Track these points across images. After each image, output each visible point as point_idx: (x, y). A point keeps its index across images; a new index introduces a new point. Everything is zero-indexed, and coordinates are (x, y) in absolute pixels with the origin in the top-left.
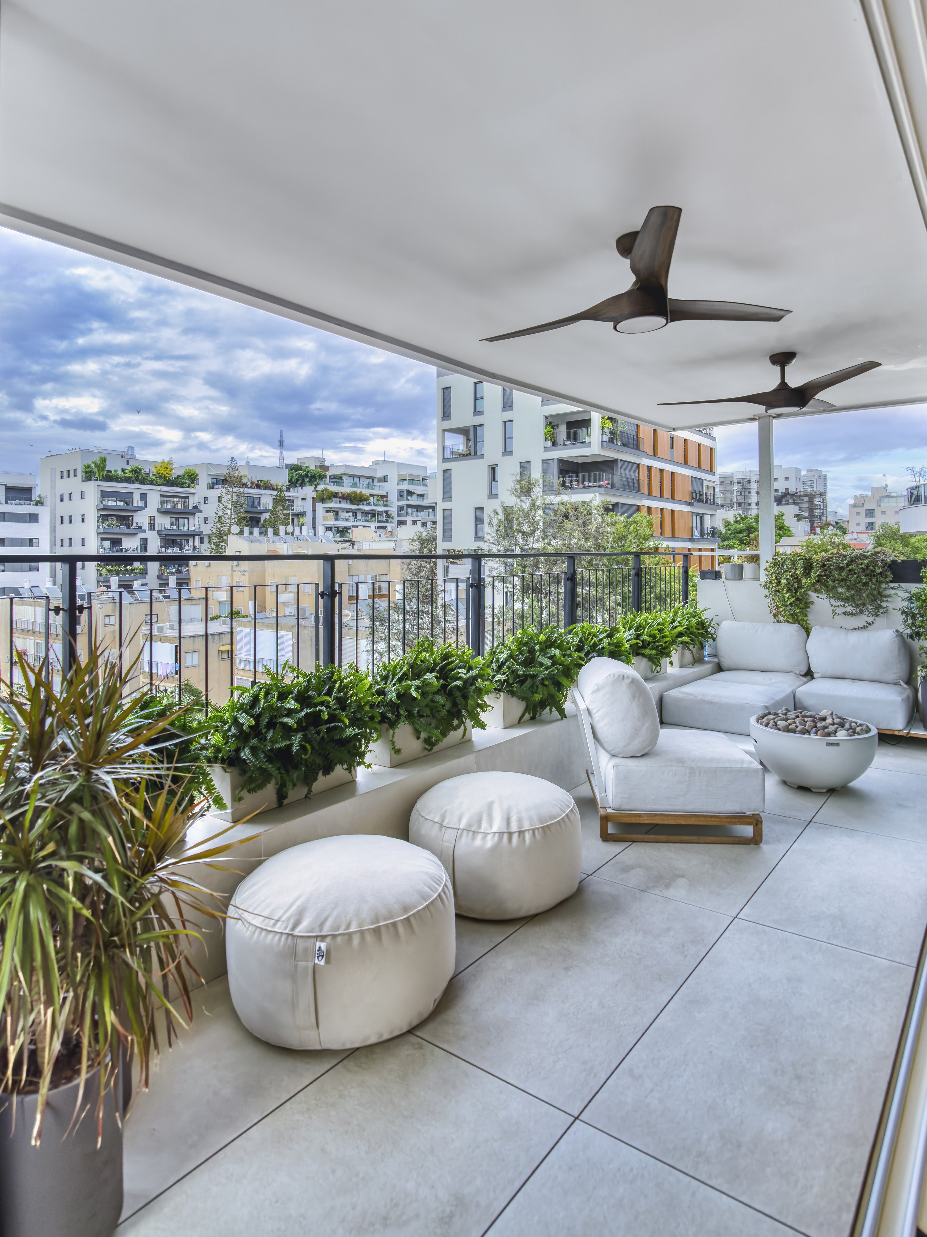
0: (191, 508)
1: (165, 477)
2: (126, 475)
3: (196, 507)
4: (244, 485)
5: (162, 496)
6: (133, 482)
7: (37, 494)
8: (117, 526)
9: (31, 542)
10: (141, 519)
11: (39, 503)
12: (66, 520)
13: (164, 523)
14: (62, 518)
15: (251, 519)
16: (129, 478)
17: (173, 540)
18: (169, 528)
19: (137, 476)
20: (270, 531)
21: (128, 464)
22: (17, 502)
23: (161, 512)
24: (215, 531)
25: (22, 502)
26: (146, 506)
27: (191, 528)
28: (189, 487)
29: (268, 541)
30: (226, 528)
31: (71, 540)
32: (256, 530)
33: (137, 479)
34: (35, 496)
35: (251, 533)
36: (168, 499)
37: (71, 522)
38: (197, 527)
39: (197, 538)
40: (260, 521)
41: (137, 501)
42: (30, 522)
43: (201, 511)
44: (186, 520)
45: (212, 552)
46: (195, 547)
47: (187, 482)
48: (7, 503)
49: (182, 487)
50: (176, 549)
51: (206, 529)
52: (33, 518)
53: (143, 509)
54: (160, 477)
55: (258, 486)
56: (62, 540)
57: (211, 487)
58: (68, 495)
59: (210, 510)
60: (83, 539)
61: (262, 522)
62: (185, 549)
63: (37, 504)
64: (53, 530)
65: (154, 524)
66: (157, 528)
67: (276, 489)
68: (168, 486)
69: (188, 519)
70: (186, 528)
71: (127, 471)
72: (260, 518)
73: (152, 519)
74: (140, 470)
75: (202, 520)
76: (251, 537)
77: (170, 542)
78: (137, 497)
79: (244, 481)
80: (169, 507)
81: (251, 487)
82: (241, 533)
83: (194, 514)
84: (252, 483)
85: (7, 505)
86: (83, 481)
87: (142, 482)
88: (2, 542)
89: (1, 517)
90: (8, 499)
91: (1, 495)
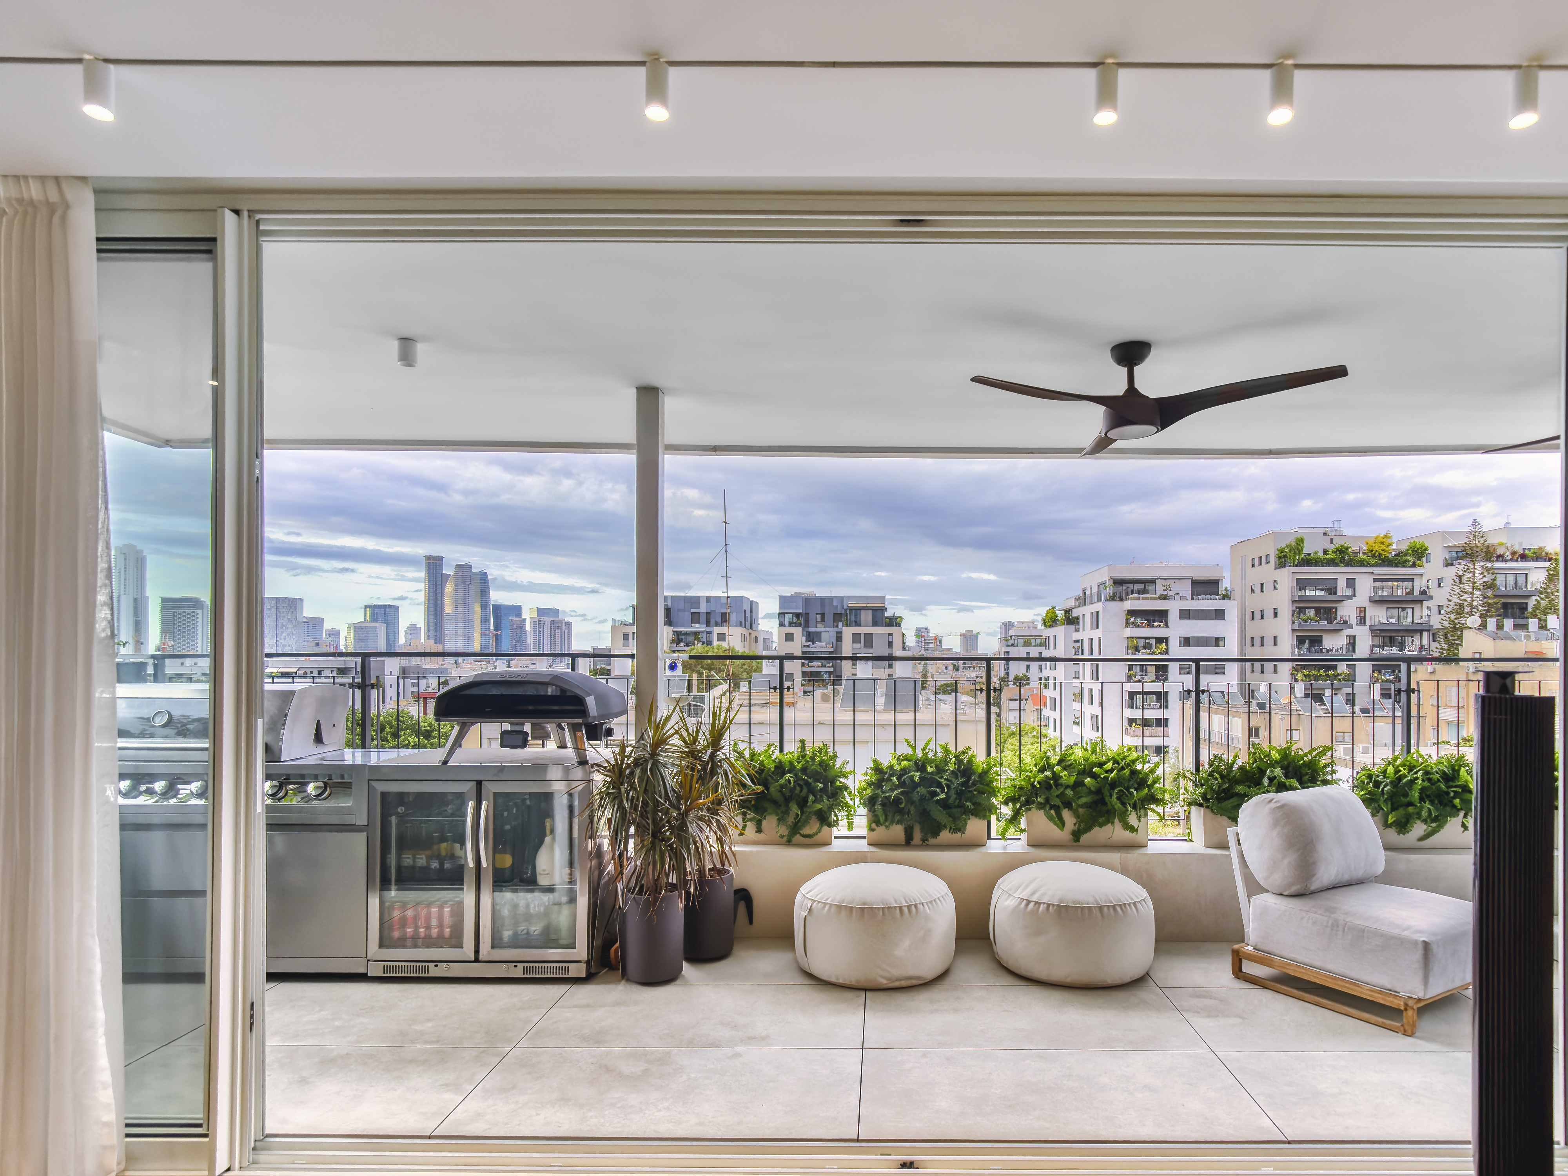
0: (1416, 593)
1: (1380, 555)
2: (1329, 556)
3: (1423, 593)
4: (1501, 557)
5: (1375, 580)
6: (1337, 565)
7: (1224, 586)
8: (1316, 621)
9: (1217, 641)
10: (1347, 611)
11: (1226, 597)
12: (1257, 615)
13: (1379, 615)
14: (1253, 613)
15: (1505, 606)
16: (1333, 560)
17: (1391, 637)
18: (1385, 621)
19: (1342, 557)
20: (1533, 624)
21: (1332, 542)
22: (1203, 596)
23: (1372, 601)
24: (1446, 624)
25: (1208, 596)
26: (1354, 595)
27: (1416, 621)
28: (1414, 565)
29: (1528, 637)
30: (1462, 621)
31: (1262, 638)
32: (1508, 623)
33: (1342, 560)
34: (1221, 591)
35: (1500, 627)
36: (1384, 584)
37: (1262, 617)
38: (1425, 619)
39: (1425, 634)
40: (1526, 609)
41: (1342, 589)
42: (1216, 618)
43: (1431, 598)
44: (1409, 611)
45: (1442, 653)
46: (1422, 647)
47: (1411, 559)
48: (1192, 599)
49: (1404, 566)
50: (1395, 650)
51: (1436, 622)
52: (1219, 614)
53: (1349, 598)
54: (1373, 556)
55: (1523, 557)
56: (1253, 638)
57: (1448, 564)
58: (1259, 586)
59: (1440, 596)
60: (1275, 637)
61: (1530, 609)
62: (1407, 650)
63: (1223, 599)
64: (1243, 627)
65: (1364, 617)
66: (1368, 622)
67: (1550, 560)
68: (1384, 566)
69: (1413, 608)
70: (1409, 620)
71: (1330, 552)
72: (1527, 603)
73: (1362, 611)
74: (1347, 549)
75: (1435, 610)
76: (1500, 632)
77: (1387, 640)
78: (1342, 584)
79: (1500, 551)
80: (1385, 593)
81: (1511, 560)
82: (1484, 626)
83: (1421, 602)
84: (1513, 553)
85: (1193, 601)
86: (1275, 569)
87: (1349, 564)
88: (1186, 642)
89: (1186, 614)
90: (1194, 594)
91: (1186, 589)
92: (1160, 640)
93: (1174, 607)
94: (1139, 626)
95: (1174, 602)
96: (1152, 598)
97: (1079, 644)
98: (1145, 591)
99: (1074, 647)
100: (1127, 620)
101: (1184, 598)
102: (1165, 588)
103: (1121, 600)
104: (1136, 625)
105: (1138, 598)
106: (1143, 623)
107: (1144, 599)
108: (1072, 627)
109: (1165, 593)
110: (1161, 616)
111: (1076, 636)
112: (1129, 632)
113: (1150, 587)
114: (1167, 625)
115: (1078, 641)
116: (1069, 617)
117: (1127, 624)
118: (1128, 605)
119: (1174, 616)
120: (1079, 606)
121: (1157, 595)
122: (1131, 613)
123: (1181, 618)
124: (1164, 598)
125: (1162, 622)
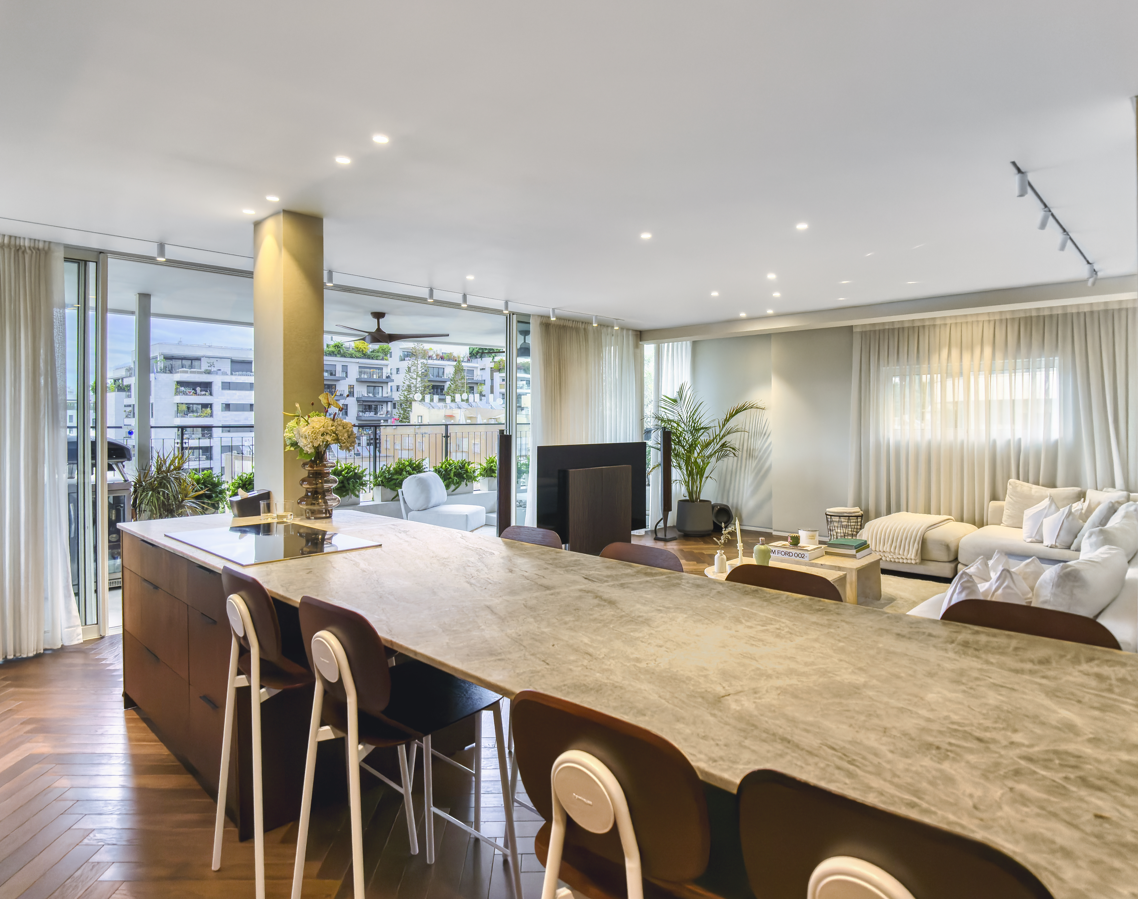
0: (384, 377)
1: (362, 351)
2: (330, 349)
3: (388, 377)
4: (430, 357)
5: (360, 367)
6: (336, 355)
9: (252, 407)
10: (342, 387)
13: (362, 391)
15: (434, 387)
16: (333, 352)
17: (369, 406)
18: (366, 395)
19: (339, 350)
20: (448, 398)
21: (332, 340)
22: (241, 373)
23: (360, 381)
24: (402, 398)
25: (244, 373)
26: (347, 376)
27: (384, 395)
28: (383, 359)
29: (446, 407)
30: (411, 396)
32: (436, 397)
33: (339, 352)
35: (432, 400)
36: (366, 370)
38: (389, 394)
39: (389, 404)
40: (443, 389)
41: (339, 373)
42: (250, 390)
43: (393, 381)
44: (380, 388)
45: (400, 416)
46: (387, 412)
47: (381, 355)
48: (232, 374)
49: (377, 359)
50: (372, 414)
51: (397, 396)
53: (343, 378)
54: (359, 351)
55: (442, 358)
57: (403, 359)
59: (399, 379)
61: (445, 389)
62: (379, 414)
65: (353, 392)
66: (355, 396)
67: (456, 361)
68: (365, 358)
69: (382, 387)
70: (380, 395)
71: (331, 346)
72: (444, 386)
73: (351, 387)
74: (342, 345)
75: (394, 388)
76: (432, 403)
77: (367, 407)
78: (339, 369)
79: (430, 354)
80: (366, 377)
81: (436, 359)
82: (423, 399)
83: (387, 383)
84: (437, 355)
85: (233, 377)
87: (344, 356)
88: (227, 407)
89: (227, 386)
90: (233, 371)
91: (227, 367)
92: (205, 406)
93: (217, 381)
94: (187, 394)
95: (217, 376)
96: (199, 373)
97: (131, 409)
98: (191, 366)
99: (125, 411)
100: (177, 389)
101: (225, 374)
102: (209, 365)
103: (171, 372)
104: (185, 393)
105: (186, 372)
106: (190, 392)
107: (192, 372)
108: (123, 394)
109: (210, 368)
110: (207, 386)
111: (127, 401)
112: (179, 399)
113: (196, 363)
114: (211, 394)
115: (130, 406)
116: (119, 386)
117: (177, 392)
118: (178, 377)
119: (216, 387)
120: (130, 376)
121: (203, 370)
122: (180, 383)
123: (223, 389)
124: (209, 372)
125: (207, 392)
